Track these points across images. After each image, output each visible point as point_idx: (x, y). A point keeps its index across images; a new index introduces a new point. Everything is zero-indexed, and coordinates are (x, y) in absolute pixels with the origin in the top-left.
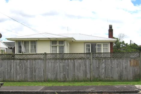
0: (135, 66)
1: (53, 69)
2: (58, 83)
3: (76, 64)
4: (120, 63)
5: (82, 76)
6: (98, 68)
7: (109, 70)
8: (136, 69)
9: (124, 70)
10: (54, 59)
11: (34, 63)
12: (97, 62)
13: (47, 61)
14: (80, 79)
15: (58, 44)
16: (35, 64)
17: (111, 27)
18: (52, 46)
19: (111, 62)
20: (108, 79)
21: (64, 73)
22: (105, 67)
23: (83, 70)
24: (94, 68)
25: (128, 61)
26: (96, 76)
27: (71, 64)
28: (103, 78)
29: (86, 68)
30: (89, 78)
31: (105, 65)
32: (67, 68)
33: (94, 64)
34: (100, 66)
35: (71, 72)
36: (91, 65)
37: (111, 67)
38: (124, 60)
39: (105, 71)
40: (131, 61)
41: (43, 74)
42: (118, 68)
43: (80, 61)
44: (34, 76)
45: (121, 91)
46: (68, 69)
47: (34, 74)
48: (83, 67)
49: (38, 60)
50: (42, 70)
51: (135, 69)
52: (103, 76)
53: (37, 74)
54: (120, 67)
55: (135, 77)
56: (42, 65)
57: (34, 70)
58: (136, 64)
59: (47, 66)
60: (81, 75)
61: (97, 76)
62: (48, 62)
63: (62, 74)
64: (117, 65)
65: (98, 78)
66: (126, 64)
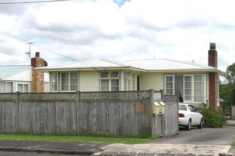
0: (142, 114)
1: (27, 115)
2: (29, 137)
3: (57, 108)
4: (119, 108)
5: (65, 127)
6: (88, 115)
7: (103, 119)
8: (144, 119)
9: (125, 119)
10: (28, 100)
11: (4, 106)
12: (86, 107)
13: (19, 104)
14: (62, 132)
15: (109, 77)
16: (5, 108)
17: (213, 46)
18: (102, 80)
19: (106, 106)
20: (102, 132)
21: (41, 122)
22: (98, 113)
23: (66, 118)
24: (81, 115)
25: (132, 105)
26: (85, 128)
27: (51, 108)
28: (95, 131)
29: (70, 115)
30: (75, 130)
31: (98, 110)
32: (45, 114)
33: (81, 109)
34: (90, 113)
35: (50, 120)
36: (77, 110)
37: (106, 114)
38: (125, 103)
39: (98, 120)
40: (135, 105)
41: (15, 123)
42: (115, 116)
43: (62, 104)
44: (3, 126)
45: (68, 151)
46: (46, 116)
47: (3, 122)
48: (66, 113)
49: (8, 103)
50: (14, 116)
51: (142, 118)
52: (94, 128)
53: (7, 123)
54: (119, 115)
55: (142, 130)
56: (14, 110)
57: (3, 117)
58: (143, 110)
59: (20, 110)
60: (63, 125)
61: (87, 128)
62: (22, 106)
63: (39, 124)
64: (115, 111)
65: (88, 131)
66: (128, 109)
